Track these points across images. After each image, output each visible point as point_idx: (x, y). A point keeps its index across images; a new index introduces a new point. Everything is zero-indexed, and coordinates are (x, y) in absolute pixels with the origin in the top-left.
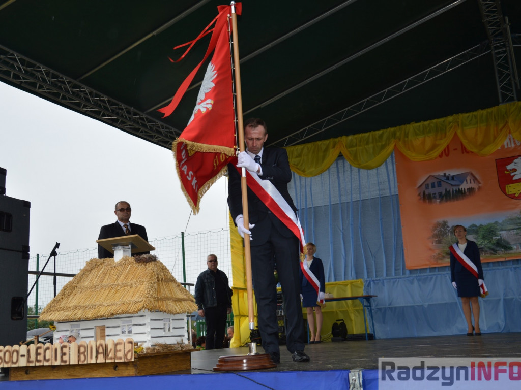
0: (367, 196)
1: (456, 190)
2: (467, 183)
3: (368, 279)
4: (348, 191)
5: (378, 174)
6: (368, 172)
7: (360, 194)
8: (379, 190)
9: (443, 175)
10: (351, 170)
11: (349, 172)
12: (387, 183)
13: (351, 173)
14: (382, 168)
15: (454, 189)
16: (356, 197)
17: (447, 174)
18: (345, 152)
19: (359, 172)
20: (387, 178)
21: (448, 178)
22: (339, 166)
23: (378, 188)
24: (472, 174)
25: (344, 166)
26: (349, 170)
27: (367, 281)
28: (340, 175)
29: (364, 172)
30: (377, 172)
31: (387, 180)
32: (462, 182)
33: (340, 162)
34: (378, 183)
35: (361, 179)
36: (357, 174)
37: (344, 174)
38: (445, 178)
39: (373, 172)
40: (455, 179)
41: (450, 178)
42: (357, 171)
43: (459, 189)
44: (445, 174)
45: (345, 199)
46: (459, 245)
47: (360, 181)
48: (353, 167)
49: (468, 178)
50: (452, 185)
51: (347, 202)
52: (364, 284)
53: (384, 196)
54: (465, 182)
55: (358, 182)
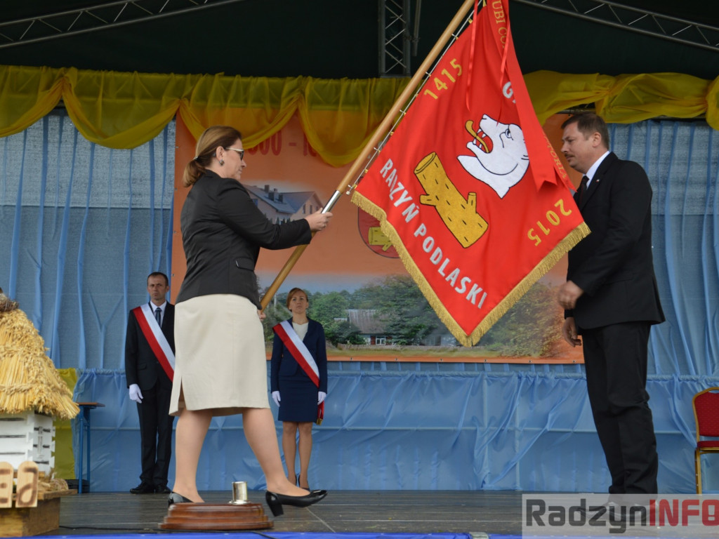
0: (103, 201)
1: (283, 222)
2: (305, 212)
3: (88, 371)
4: (63, 185)
5: (131, 161)
6: (111, 153)
7: (89, 194)
8: (132, 194)
9: (263, 188)
10: (76, 143)
11: (70, 146)
12: (149, 182)
13: (75, 147)
14: (143, 152)
15: (281, 220)
16: (80, 200)
17: (271, 189)
18: (71, 102)
19: (93, 149)
20: (149, 172)
21: (271, 196)
22: (50, 128)
23: (128, 189)
24: (315, 197)
25: (61, 131)
26: (72, 141)
27: (85, 374)
28: (50, 147)
29: (102, 153)
30: (131, 156)
31: (148, 177)
32: (296, 210)
33: (54, 121)
34: (130, 179)
35: (94, 165)
36: (89, 153)
37: (59, 148)
38: (267, 195)
39: (122, 155)
40: (284, 200)
41: (276, 197)
42: (89, 145)
43: (289, 220)
44: (267, 187)
45: (53, 200)
46: (294, 324)
47: (91, 167)
48: (80, 136)
49: (308, 204)
50: (277, 211)
51: (59, 207)
52: (78, 379)
53: (138, 207)
54: (301, 210)
55: (87, 170)
